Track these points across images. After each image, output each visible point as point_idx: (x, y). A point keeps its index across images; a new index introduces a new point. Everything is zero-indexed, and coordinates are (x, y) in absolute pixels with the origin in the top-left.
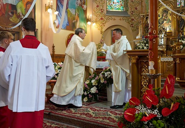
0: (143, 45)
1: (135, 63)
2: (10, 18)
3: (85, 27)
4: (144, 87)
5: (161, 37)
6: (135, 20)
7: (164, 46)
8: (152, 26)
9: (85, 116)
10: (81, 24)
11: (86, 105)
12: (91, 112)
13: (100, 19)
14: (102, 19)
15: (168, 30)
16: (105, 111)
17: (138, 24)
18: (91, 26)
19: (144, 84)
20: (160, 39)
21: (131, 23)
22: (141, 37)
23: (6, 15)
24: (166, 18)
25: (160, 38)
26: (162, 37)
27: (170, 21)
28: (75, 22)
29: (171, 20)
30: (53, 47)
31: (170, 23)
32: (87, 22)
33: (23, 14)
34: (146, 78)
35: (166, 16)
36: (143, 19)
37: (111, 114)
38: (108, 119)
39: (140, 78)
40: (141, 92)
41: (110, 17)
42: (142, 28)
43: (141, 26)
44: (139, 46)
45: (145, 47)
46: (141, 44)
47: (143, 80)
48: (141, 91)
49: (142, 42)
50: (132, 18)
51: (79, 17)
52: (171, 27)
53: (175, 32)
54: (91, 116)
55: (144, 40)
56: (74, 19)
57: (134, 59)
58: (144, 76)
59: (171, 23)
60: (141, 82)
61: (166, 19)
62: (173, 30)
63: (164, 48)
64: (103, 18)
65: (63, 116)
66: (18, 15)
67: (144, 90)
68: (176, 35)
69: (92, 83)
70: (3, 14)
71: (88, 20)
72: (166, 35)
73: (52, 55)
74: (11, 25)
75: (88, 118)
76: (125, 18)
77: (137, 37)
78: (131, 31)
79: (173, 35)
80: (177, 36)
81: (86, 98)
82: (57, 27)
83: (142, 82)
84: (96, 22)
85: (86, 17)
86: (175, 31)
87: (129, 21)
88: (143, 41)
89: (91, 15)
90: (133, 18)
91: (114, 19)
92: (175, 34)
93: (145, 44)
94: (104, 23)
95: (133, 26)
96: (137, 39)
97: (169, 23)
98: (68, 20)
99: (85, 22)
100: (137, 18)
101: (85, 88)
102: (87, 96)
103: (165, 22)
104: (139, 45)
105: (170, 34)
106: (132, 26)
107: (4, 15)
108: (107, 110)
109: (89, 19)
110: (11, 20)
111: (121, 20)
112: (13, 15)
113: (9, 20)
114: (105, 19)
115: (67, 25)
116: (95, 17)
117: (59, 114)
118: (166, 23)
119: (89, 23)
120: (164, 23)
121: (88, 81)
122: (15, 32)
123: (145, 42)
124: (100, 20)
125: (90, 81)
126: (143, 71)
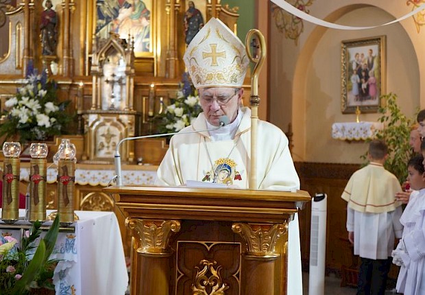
0: (35, 105)
1: (161, 258)
5: (113, 75)
7: (125, 118)
20: (107, 87)
22: (19, 68)
25: (107, 81)
26: (116, 79)
27: (144, 12)
29: (149, 8)
31: (144, 21)
42: (23, 30)
43: (22, 18)
44: (15, 112)
45: (42, 116)
46: (25, 100)
52: (148, 36)
53: (167, 63)
55: (36, 82)
57: (154, 233)
62: (156, 51)
63: (128, 127)
68: (172, 76)
72: (133, 71)
77: (2, 69)
79: (159, 71)
80: (175, 77)
86: (168, 56)
88: (31, 87)
92: (167, 69)
93: (43, 101)
96: (3, 77)
97: (140, 17)
103: (124, 13)
104: (16, 106)
105: (144, 66)
118: (131, 17)
120: (120, 17)
123: (43, 93)
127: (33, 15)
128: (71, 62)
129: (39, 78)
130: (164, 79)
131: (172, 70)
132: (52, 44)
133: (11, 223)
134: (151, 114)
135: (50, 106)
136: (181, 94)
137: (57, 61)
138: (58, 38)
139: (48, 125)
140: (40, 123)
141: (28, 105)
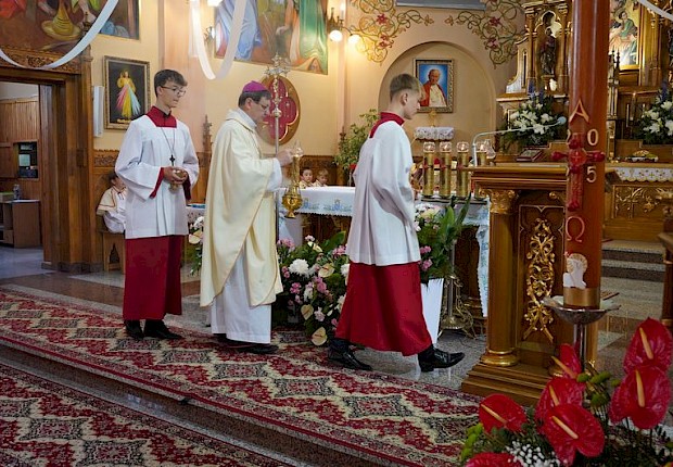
0: (532, 116)
1: (505, 216)
2: (47, 25)
3: (321, 51)
4: (535, 305)
6: (506, 24)
8: (584, 114)
9: (314, 417)
10: (305, 39)
11: (322, 364)
12: (338, 396)
13: (376, 18)
14: (382, 19)
15: (624, 64)
16: (390, 390)
17: (515, 40)
18: (341, 45)
19: (535, 294)
21: (488, 36)
22: (524, 87)
23: (30, 14)
24: (617, 19)
27: (633, 30)
28: (283, 33)
29: (637, 25)
30: (207, 126)
31: (632, 38)
32: (329, 30)
33: (91, 8)
34: (544, 273)
35: (619, 11)
36: (534, 20)
37: (410, 406)
38: (401, 432)
39: (520, 272)
40: (526, 324)
41: (411, 14)
42: (528, 56)
43: (527, 46)
44: (516, 123)
45: (538, 125)
46: (525, 112)
47: (532, 280)
48: (524, 319)
49: (528, 108)
50: (492, 15)
51: (298, 12)
52: (635, 51)
53: (650, 72)
54: (337, 416)
55: (535, 98)
56: (281, 20)
57: (499, 200)
58: (536, 264)
59: (635, 35)
60: (525, 287)
61: (620, 21)
62: (642, 64)
63: (609, 131)
64: (387, 15)
65: (235, 414)
66: (75, 11)
67: (535, 314)
68: (654, 84)
69: (343, 277)
70: (19, 10)
71: (331, 24)
72: (616, 83)
73: (201, 156)
74: (51, 50)
75: (326, 428)
76: (468, 15)
77: (511, 89)
78: (487, 63)
79: (643, 80)
80: (657, 84)
81: (322, 331)
82: (220, 53)
83: (530, 288)
84: (361, 30)
85: (325, 14)
86: (652, 66)
87: (481, 26)
88: (530, 102)
89: (343, 7)
90: (497, 15)
91: (428, 21)
92: (650, 78)
93: (539, 114)
94: (389, 33)
95: (496, 47)
96: (511, 95)
97: (628, 34)
98: (258, 23)
99: (319, 32)
100: (510, 14)
101: (318, 292)
102: (326, 324)
103: (614, 32)
104: (518, 118)
105: (629, 77)
106: (491, 44)
107: (22, 14)
108: (397, 386)
109: (336, 20)
110: (49, 30)
111: (451, 21)
112: (57, 9)
113: (42, 29)
114: (394, 19)
115: (255, 44)
116: (356, 13)
117: (221, 406)
118: (619, 35)
119: (335, 35)
120: (610, 36)
121: (327, 266)
122: (64, 76)
123: (539, 106)
124: (377, 23)
125: (338, 270)
126: (534, 245)
127: (536, 42)
128: (566, 79)
129: (537, 94)
130: (647, 87)
131: (654, 79)
132: (552, 64)
133: (445, 198)
134: (632, 119)
135: (545, 117)
136: (658, 100)
137: (555, 79)
138: (557, 59)
139: (542, 132)
140: (536, 131)
141: (527, 117)
